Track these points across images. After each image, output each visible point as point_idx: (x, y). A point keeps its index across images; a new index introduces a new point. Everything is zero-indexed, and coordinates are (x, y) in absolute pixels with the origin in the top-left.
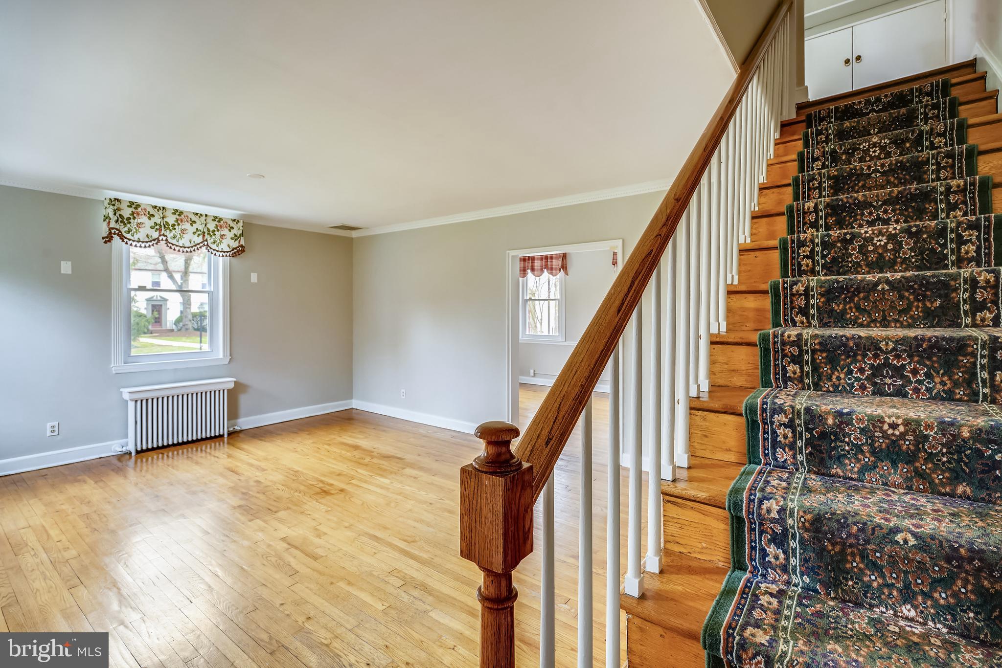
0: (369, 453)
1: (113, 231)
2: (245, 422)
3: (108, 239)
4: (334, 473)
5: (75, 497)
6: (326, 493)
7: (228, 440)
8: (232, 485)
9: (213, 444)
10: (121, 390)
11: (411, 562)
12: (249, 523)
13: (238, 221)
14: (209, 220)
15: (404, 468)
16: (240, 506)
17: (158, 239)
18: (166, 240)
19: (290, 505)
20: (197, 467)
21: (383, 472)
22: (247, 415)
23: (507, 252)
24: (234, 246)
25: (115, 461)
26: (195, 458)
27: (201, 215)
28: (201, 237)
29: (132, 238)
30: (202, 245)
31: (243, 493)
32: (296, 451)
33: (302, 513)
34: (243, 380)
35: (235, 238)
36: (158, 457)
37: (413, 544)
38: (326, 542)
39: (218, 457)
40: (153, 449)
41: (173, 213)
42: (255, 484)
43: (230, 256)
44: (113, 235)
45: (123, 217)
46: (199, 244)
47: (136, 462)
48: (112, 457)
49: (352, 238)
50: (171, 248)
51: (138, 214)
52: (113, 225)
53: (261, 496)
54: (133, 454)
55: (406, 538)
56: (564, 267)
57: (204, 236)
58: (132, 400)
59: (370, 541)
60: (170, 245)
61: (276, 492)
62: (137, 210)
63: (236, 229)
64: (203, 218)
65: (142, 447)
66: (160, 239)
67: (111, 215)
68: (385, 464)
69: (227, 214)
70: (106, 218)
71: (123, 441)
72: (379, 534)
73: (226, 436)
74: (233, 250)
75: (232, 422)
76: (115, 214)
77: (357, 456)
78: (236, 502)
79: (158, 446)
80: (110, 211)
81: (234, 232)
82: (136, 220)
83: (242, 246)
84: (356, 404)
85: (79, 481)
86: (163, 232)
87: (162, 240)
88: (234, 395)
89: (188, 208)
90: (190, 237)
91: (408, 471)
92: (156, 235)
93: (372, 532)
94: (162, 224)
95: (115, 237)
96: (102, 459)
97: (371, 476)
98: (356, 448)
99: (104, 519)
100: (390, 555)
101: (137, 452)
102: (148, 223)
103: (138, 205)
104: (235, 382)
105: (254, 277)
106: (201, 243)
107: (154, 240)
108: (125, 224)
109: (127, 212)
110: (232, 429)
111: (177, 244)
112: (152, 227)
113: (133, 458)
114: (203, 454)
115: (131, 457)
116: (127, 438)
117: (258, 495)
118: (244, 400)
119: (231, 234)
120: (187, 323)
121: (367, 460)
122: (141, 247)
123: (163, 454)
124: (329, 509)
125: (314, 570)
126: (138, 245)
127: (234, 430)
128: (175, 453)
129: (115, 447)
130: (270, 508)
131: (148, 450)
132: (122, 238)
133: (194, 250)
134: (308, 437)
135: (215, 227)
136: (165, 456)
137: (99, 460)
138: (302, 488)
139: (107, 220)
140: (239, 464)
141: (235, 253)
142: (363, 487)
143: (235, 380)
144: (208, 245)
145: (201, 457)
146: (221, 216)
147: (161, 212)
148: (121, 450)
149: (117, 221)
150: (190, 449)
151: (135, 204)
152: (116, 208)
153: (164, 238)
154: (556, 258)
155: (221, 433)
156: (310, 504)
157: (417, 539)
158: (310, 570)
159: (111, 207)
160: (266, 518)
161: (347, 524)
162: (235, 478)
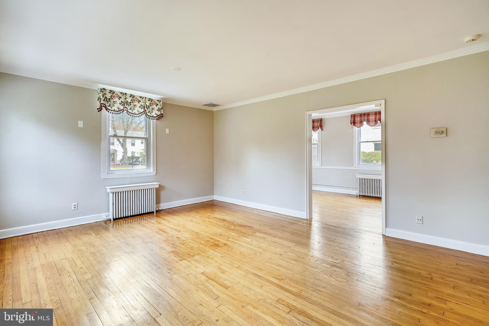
0: (232, 223)
1: (102, 105)
2: (163, 206)
3: (100, 109)
4: (217, 234)
5: (87, 242)
6: (217, 245)
7: (156, 214)
8: (165, 239)
9: (149, 216)
10: (106, 187)
11: (287, 294)
12: (180, 262)
13: (160, 101)
14: (147, 100)
15: (255, 233)
16: (172, 252)
17: (123, 109)
18: (127, 110)
19: (200, 253)
20: (144, 228)
21: (244, 234)
22: (164, 202)
23: (306, 112)
24: (158, 114)
25: (103, 224)
26: (142, 223)
27: (143, 98)
28: (143, 109)
29: (111, 109)
30: (143, 113)
31: (172, 244)
32: (193, 222)
33: (208, 257)
34: (163, 184)
35: (159, 110)
36: (123, 222)
37: (282, 281)
38: (229, 276)
39: (154, 223)
40: (121, 218)
41: (130, 97)
42: (177, 239)
43: (156, 119)
44: (102, 107)
45: (107, 98)
46: (142, 113)
47: (113, 225)
48: (102, 222)
49: (214, 111)
50: (129, 114)
51: (114, 97)
52: (102, 102)
53: (183, 246)
54: (112, 220)
55: (276, 277)
56: (321, 126)
57: (144, 108)
58: (111, 193)
59: (255, 278)
60: (128, 113)
61: (189, 244)
62: (113, 95)
63: (159, 105)
64: (144, 99)
65: (116, 217)
66: (124, 109)
67: (101, 97)
68: (243, 230)
69: (155, 97)
70: (99, 99)
71: (107, 213)
72: (258, 273)
73: (155, 212)
74: (158, 116)
75: (158, 205)
76: (103, 96)
77: (227, 225)
78: (170, 249)
79: (123, 217)
80: (101, 95)
81: (158, 106)
82: (113, 100)
83: (162, 114)
84: (216, 197)
85: (88, 234)
86: (125, 106)
87: (125, 110)
88: (158, 191)
89: (137, 94)
90: (138, 109)
91: (258, 234)
92: (122, 108)
93: (253, 271)
94: (125, 102)
95: (103, 108)
96: (97, 223)
97: (239, 236)
98: (224, 220)
99: (103, 256)
100: (271, 288)
101: (114, 220)
102: (119, 101)
103: (114, 92)
104: (159, 185)
105: (167, 131)
106: (143, 112)
107: (121, 110)
108: (108, 102)
109: (108, 96)
110: (158, 209)
111: (132, 112)
112: (120, 104)
113: (112, 222)
114: (145, 222)
115: (111, 222)
116: (109, 212)
117: (180, 245)
118: (163, 194)
119: (156, 108)
120: (125, 161)
121: (233, 227)
122: (115, 113)
123: (126, 220)
124: (223, 255)
125: (228, 296)
126: (114, 112)
127: (159, 209)
128: (132, 220)
129: (103, 217)
130: (189, 253)
131: (119, 218)
132: (107, 109)
133: (140, 116)
134: (196, 214)
135: (149, 104)
136: (127, 222)
137: (96, 223)
138: (203, 242)
139: (100, 100)
140: (165, 227)
141: (159, 118)
142: (236, 243)
143: (159, 183)
144: (146, 113)
145: (146, 223)
146: (152, 98)
147: (124, 95)
148: (106, 218)
149: (104, 100)
150: (138, 219)
151: (113, 91)
152: (103, 93)
153: (126, 109)
154: (316, 121)
155: (153, 211)
156: (211, 252)
157: (284, 278)
158: (225, 295)
159: (101, 93)
160: (188, 259)
161: (236, 266)
162: (165, 235)
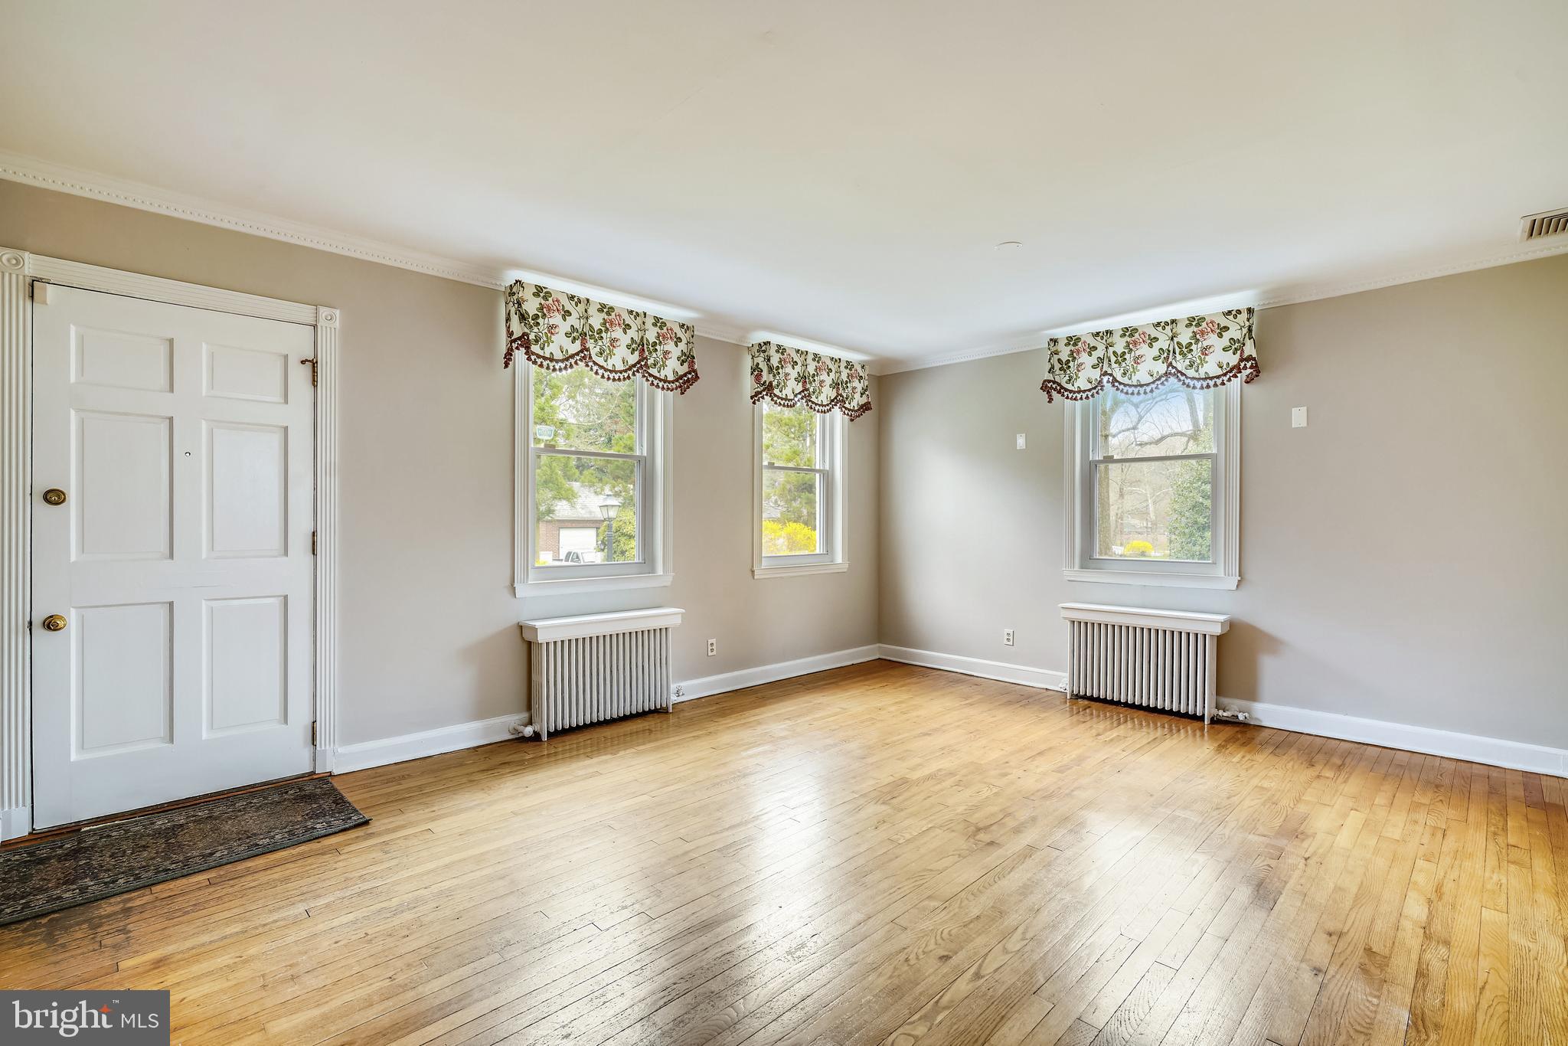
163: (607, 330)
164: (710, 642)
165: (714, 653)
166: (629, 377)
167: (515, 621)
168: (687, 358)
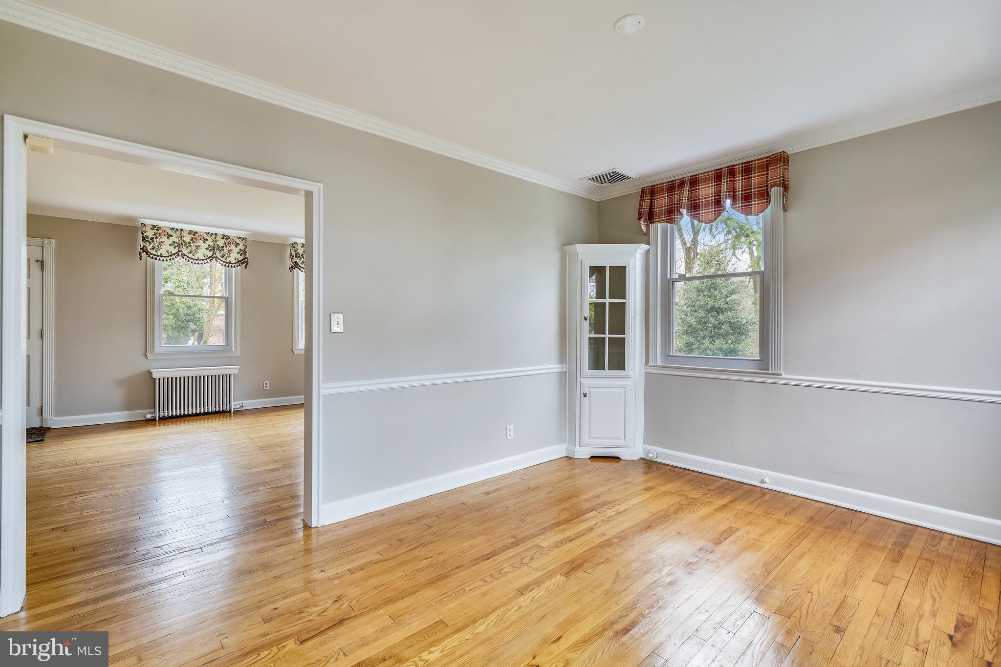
163: (194, 242)
164: (265, 383)
165: (268, 388)
166: (207, 262)
167: (148, 369)
168: (243, 252)
